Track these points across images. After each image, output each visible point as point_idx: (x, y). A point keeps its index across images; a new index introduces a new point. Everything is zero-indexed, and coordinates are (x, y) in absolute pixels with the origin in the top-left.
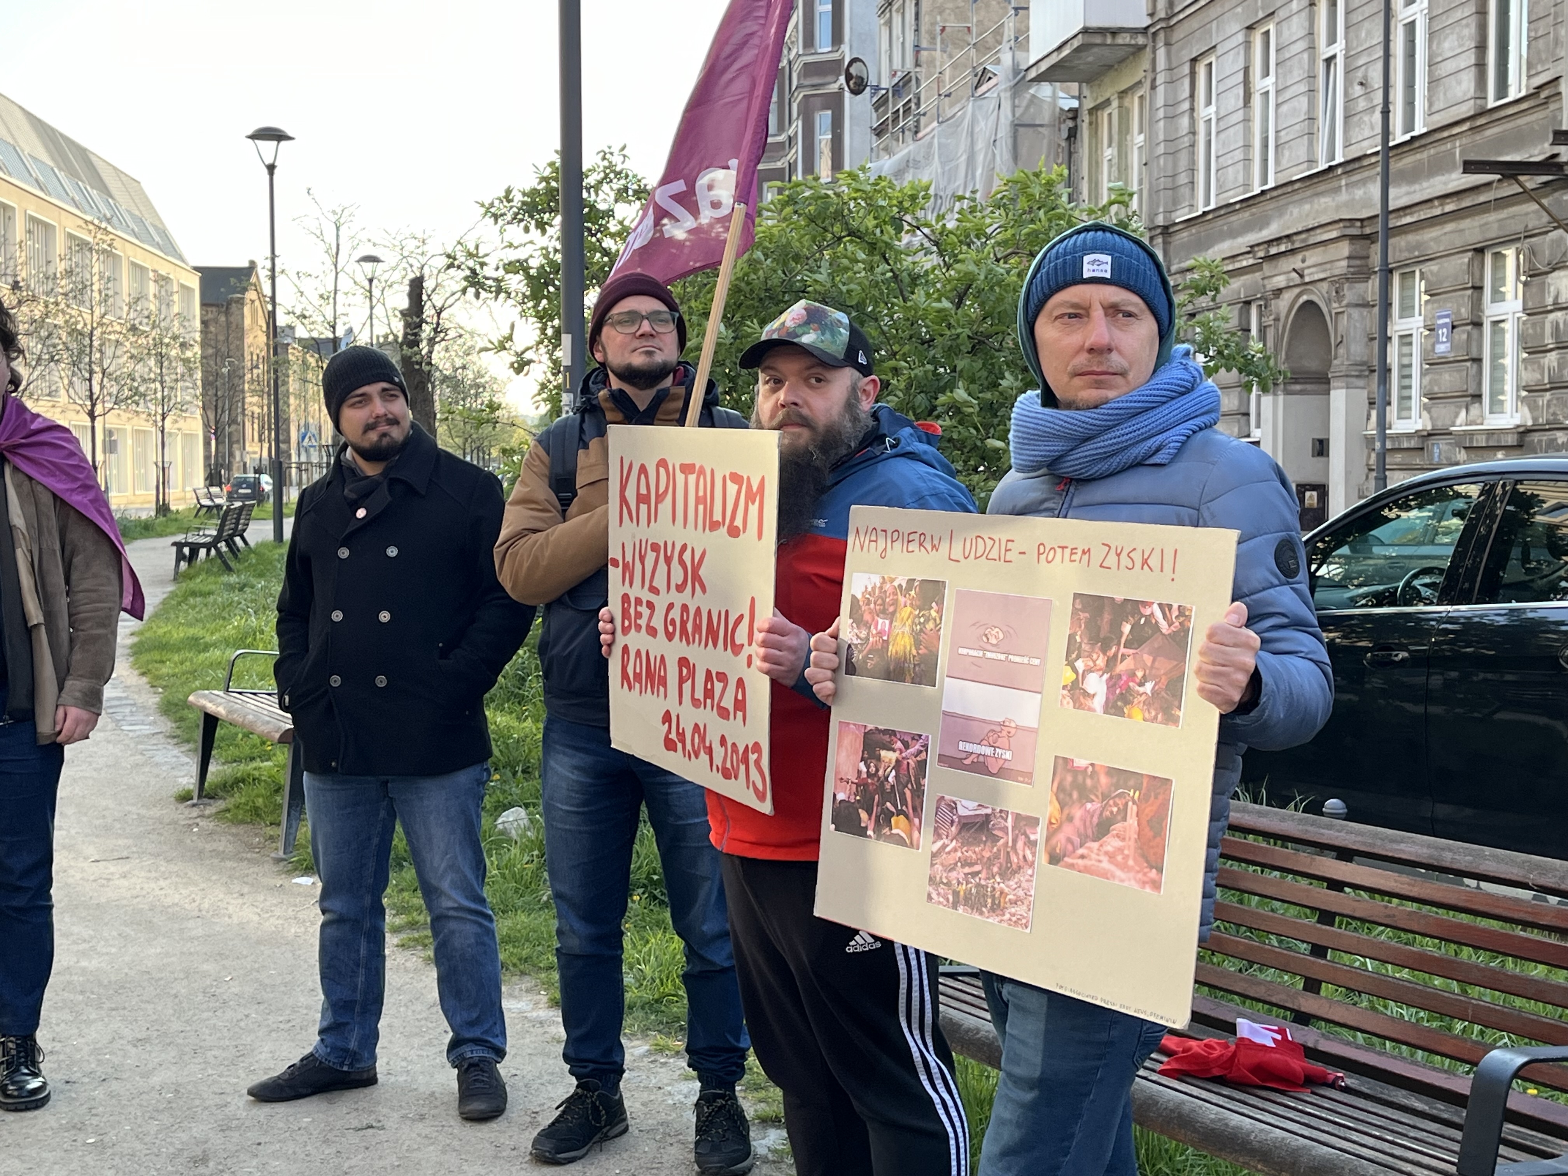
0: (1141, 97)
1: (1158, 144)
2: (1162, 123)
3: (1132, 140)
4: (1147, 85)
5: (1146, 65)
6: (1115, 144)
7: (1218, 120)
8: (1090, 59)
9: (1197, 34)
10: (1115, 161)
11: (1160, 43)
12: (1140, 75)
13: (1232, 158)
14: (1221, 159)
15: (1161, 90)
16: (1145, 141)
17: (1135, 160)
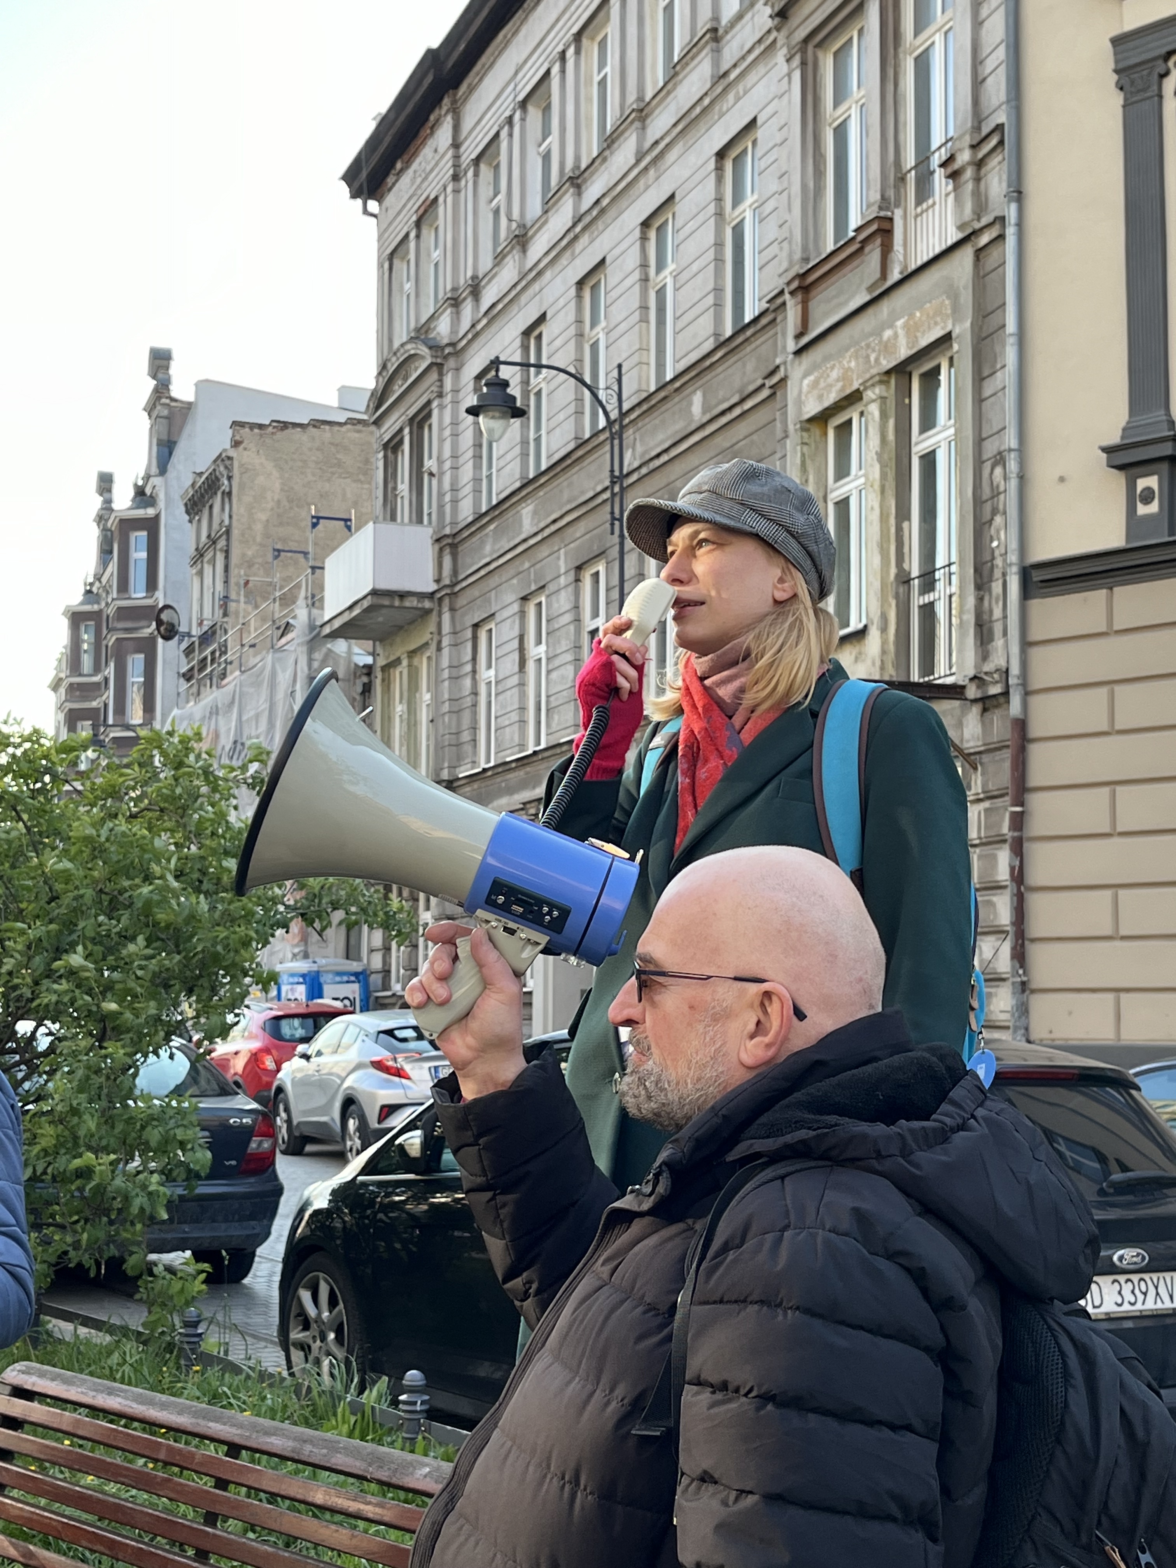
0: (429, 658)
1: (443, 702)
2: (446, 683)
3: (421, 698)
4: (433, 646)
5: (432, 627)
6: (405, 701)
7: (497, 683)
8: (381, 619)
9: (478, 602)
10: (405, 716)
11: (445, 609)
12: (427, 637)
13: (509, 719)
14: (499, 720)
15: (446, 652)
16: (432, 699)
17: (424, 716)
